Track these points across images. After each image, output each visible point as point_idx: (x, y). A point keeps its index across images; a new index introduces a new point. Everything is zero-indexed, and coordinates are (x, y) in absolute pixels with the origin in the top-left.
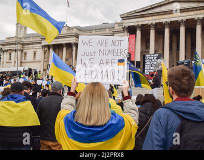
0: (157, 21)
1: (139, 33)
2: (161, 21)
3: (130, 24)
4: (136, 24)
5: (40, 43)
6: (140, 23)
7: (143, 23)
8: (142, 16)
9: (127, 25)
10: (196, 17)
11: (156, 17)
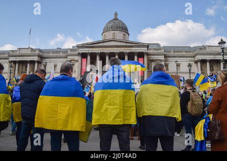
0: (101, 51)
1: (89, 57)
2: (104, 51)
3: (83, 52)
4: (88, 52)
5: (8, 59)
6: (90, 52)
7: (92, 52)
8: (92, 47)
9: (81, 52)
10: (125, 51)
11: (100, 49)
